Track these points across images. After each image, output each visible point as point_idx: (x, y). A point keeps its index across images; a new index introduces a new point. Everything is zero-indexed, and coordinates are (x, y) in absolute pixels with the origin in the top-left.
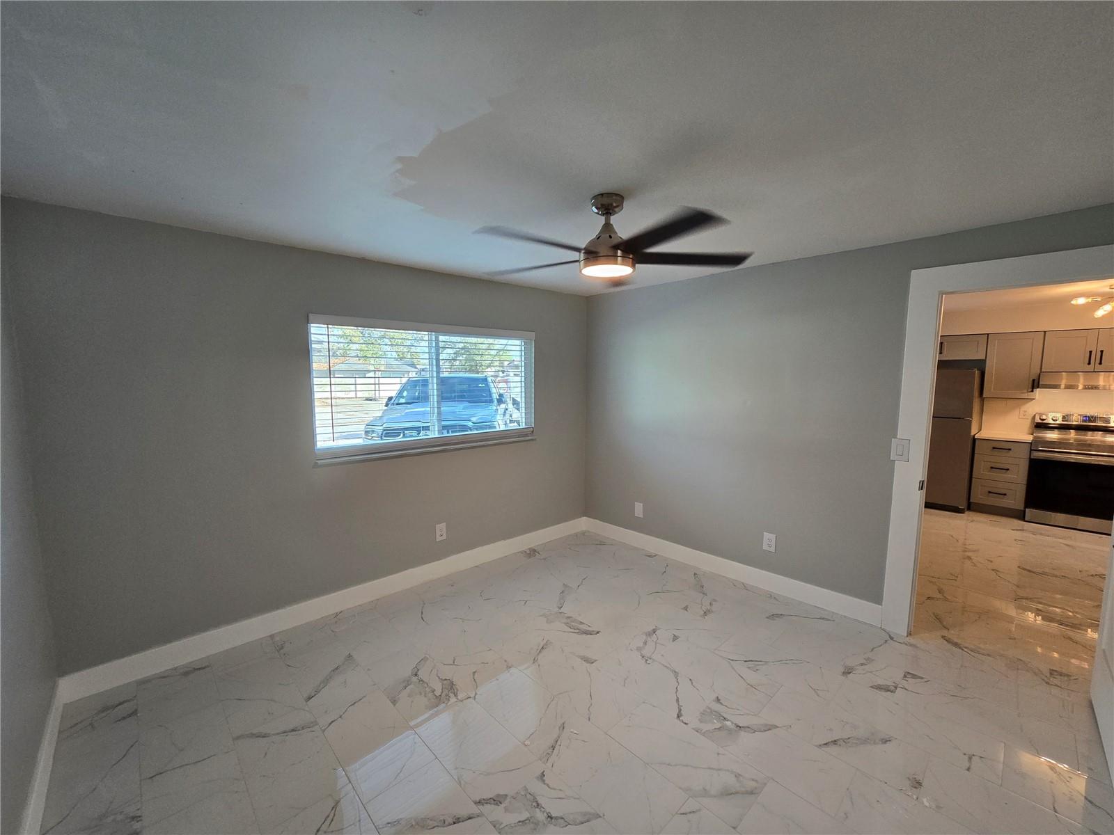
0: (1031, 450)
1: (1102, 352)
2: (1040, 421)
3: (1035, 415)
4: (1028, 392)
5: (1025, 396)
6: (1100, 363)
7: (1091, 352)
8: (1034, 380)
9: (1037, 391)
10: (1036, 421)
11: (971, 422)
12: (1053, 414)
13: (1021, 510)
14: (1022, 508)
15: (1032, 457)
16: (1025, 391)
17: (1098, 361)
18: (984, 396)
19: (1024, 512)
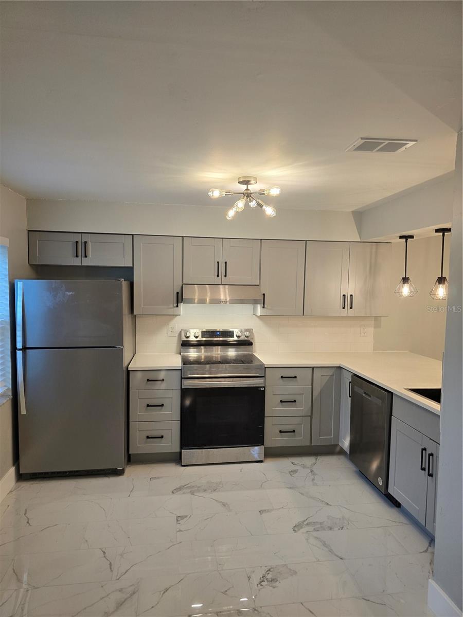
0: (182, 378)
1: (226, 263)
2: (185, 339)
3: (181, 331)
4: (174, 307)
5: (171, 312)
6: (226, 276)
7: (218, 263)
8: (178, 293)
9: (182, 305)
10: (182, 339)
11: (122, 350)
12: (195, 331)
13: (178, 452)
14: (178, 450)
15: (183, 387)
16: (171, 306)
17: (224, 274)
18: (135, 313)
19: (181, 453)
